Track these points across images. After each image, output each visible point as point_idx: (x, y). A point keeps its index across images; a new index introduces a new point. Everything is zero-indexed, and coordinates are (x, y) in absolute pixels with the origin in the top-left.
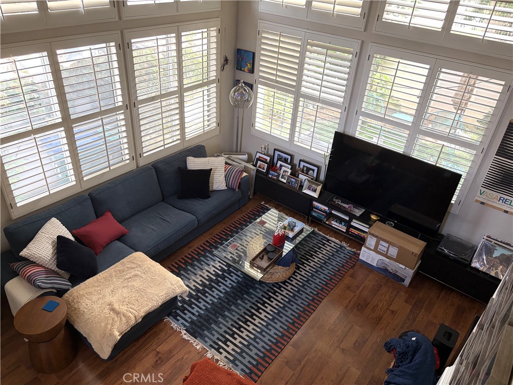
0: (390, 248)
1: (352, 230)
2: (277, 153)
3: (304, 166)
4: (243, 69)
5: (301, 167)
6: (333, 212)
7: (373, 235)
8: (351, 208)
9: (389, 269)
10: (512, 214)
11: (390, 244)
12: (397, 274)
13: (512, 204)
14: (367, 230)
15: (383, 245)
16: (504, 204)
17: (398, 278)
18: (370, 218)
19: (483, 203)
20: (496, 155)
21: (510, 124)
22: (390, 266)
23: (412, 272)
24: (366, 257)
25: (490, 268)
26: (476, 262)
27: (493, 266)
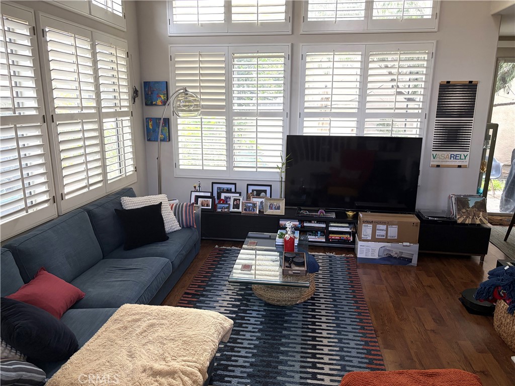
0: (389, 229)
1: (332, 237)
2: (216, 186)
3: (253, 191)
4: (154, 103)
5: (250, 191)
6: (305, 224)
7: (368, 222)
8: (323, 214)
9: (393, 254)
10: (465, 167)
11: (388, 224)
12: (403, 256)
13: (463, 157)
14: (348, 230)
15: (380, 230)
16: (455, 160)
17: (404, 261)
18: (346, 216)
19: (438, 166)
20: (437, 117)
21: (440, 86)
22: (394, 250)
23: (417, 246)
24: (364, 253)
25: (473, 218)
26: (460, 217)
27: (474, 215)
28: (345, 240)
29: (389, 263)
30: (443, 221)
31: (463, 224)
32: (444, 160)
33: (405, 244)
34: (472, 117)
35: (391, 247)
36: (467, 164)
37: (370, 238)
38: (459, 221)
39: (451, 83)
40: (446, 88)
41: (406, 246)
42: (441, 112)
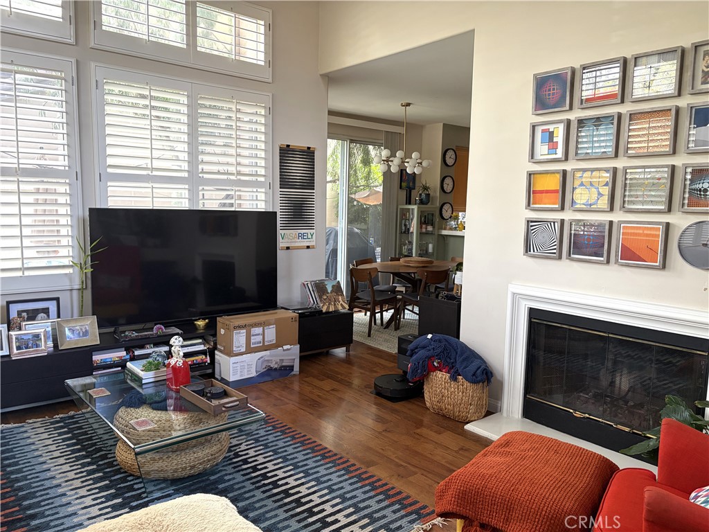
0: (266, 331)
3: (20, 312)
6: (137, 352)
7: (240, 327)
8: (162, 330)
9: (274, 365)
10: (313, 247)
11: (263, 324)
12: (284, 364)
13: (310, 236)
14: (202, 347)
15: (256, 335)
16: (303, 240)
17: (286, 370)
18: (195, 328)
19: (288, 248)
20: (280, 188)
21: (280, 150)
22: (273, 358)
23: (298, 346)
24: (239, 372)
25: (335, 304)
26: (323, 305)
27: (335, 301)
28: (199, 364)
29: (269, 378)
30: (310, 312)
31: (328, 313)
32: (293, 240)
33: (285, 347)
34: (314, 189)
35: (270, 356)
36: (313, 244)
37: (243, 350)
38: (324, 310)
39: (291, 147)
40: (286, 152)
41: (288, 350)
42: (285, 183)
